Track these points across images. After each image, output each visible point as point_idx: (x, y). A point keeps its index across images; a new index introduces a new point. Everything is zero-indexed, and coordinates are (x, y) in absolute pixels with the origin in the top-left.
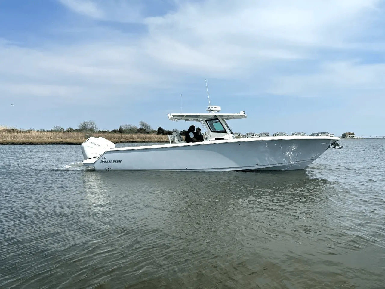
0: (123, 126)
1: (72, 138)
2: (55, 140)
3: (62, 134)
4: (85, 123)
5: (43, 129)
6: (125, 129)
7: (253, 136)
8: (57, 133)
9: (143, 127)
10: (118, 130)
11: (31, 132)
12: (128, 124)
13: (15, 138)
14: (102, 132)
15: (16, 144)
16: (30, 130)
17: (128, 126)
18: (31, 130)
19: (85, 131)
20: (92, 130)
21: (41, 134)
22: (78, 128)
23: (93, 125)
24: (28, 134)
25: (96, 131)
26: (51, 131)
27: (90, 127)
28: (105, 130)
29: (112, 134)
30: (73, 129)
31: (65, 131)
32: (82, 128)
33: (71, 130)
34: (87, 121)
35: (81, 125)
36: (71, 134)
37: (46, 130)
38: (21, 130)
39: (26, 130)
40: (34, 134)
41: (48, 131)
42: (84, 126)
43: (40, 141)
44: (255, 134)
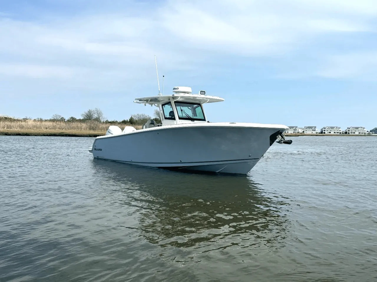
0: (134, 116)
1: (74, 129)
2: (55, 131)
3: (63, 124)
4: (90, 112)
5: (41, 118)
6: (137, 119)
7: (294, 130)
8: (57, 123)
9: (158, 118)
10: (129, 120)
11: (27, 121)
12: (140, 113)
13: (8, 128)
14: (110, 122)
15: (9, 135)
16: (25, 119)
17: (140, 116)
18: (27, 119)
19: (90, 121)
20: (97, 120)
21: (39, 123)
22: (82, 118)
23: (99, 114)
24: (23, 123)
25: (102, 121)
26: (50, 120)
27: (95, 116)
28: (113, 120)
29: (121, 125)
30: (76, 119)
31: (66, 121)
32: (86, 118)
33: (73, 120)
34: (93, 109)
35: (85, 114)
36: (74, 124)
37: (44, 119)
38: (16, 118)
39: (21, 118)
40: (30, 123)
41: (46, 121)
42: (89, 115)
43: (36, 131)
44: (298, 128)
